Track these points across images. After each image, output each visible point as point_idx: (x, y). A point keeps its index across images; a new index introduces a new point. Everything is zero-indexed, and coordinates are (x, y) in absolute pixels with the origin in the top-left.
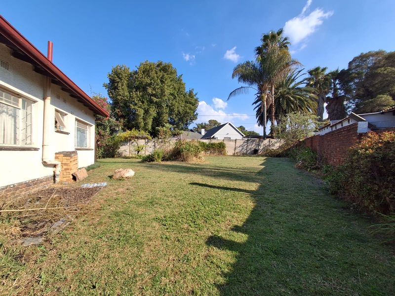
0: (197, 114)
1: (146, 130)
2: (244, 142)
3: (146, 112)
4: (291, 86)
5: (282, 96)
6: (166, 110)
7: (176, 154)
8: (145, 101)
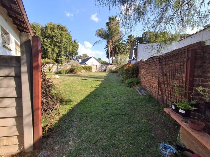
0: (78, 52)
1: (53, 59)
2: (100, 66)
3: (53, 50)
4: (121, 42)
5: (117, 46)
6: (63, 50)
7: (72, 71)
8: (52, 45)
